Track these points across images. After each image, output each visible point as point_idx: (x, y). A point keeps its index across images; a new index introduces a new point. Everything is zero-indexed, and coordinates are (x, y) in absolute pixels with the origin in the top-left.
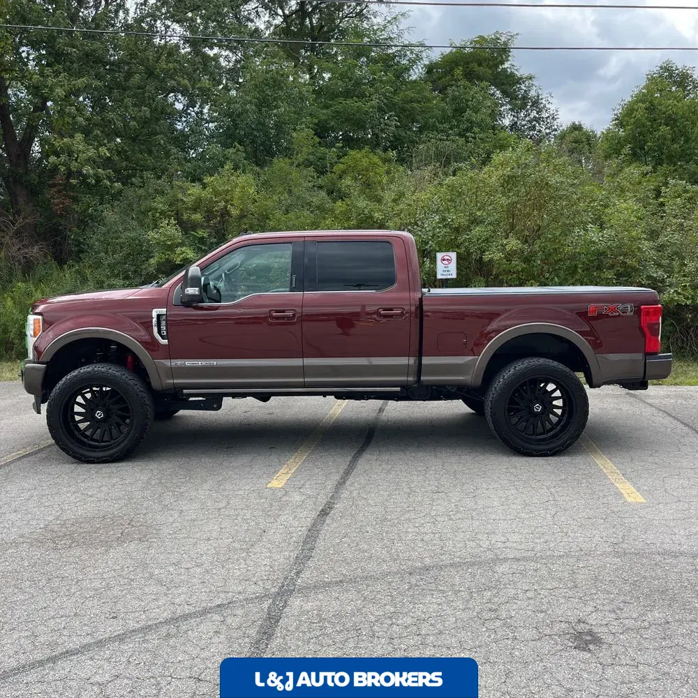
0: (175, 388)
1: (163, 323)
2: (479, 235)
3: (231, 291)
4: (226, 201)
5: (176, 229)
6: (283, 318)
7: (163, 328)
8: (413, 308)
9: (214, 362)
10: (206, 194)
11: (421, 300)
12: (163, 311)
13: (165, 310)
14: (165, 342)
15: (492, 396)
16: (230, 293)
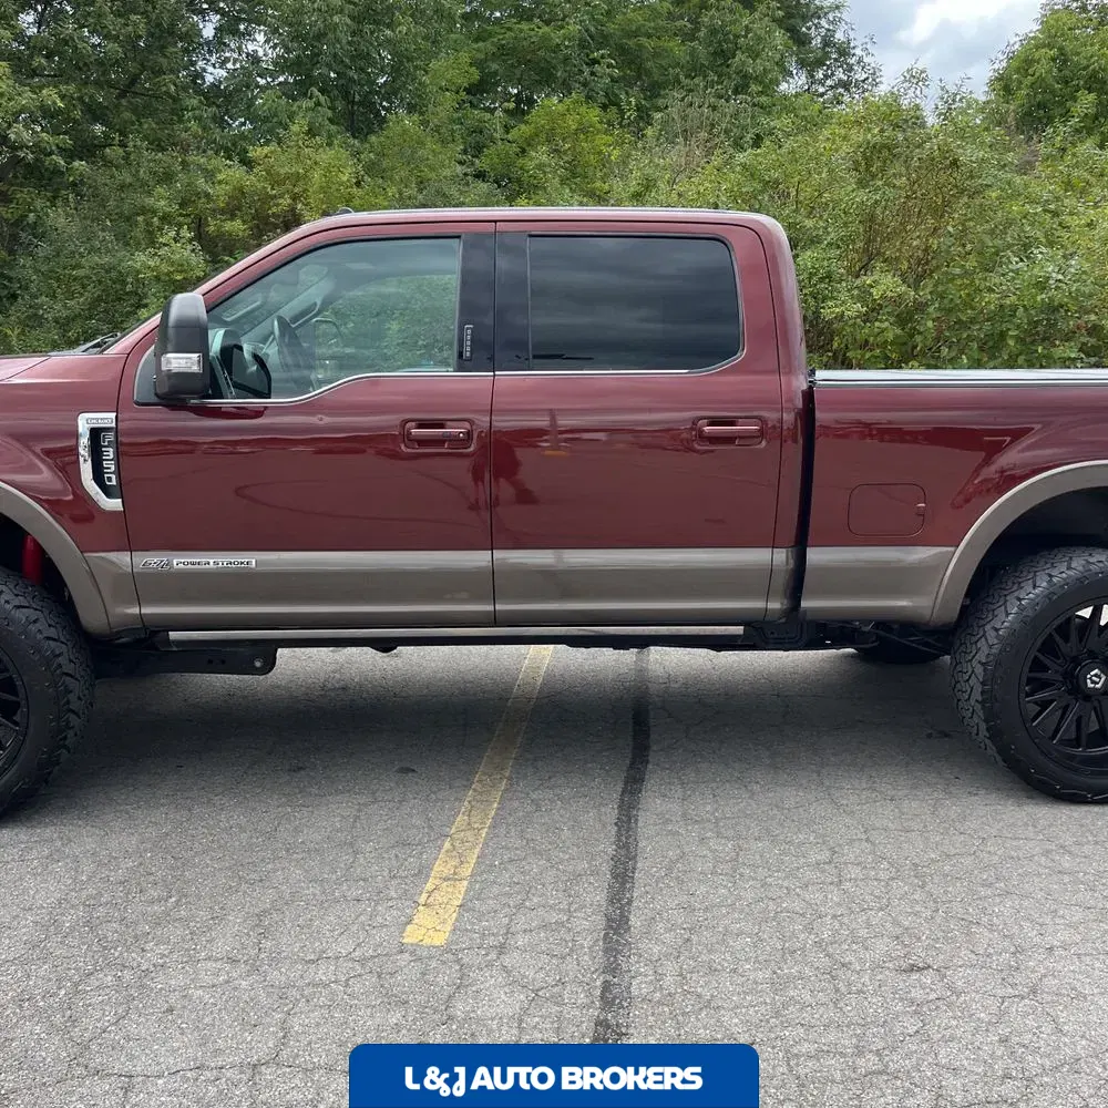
0: (145, 627)
1: (110, 453)
2: (813, 268)
3: (298, 366)
4: (295, 198)
5: (193, 251)
6: (439, 442)
7: (110, 465)
8: (789, 417)
9: (251, 560)
10: (252, 181)
11: (809, 395)
12: (107, 419)
13: (113, 415)
14: (115, 504)
15: (985, 650)
16: (296, 374)
